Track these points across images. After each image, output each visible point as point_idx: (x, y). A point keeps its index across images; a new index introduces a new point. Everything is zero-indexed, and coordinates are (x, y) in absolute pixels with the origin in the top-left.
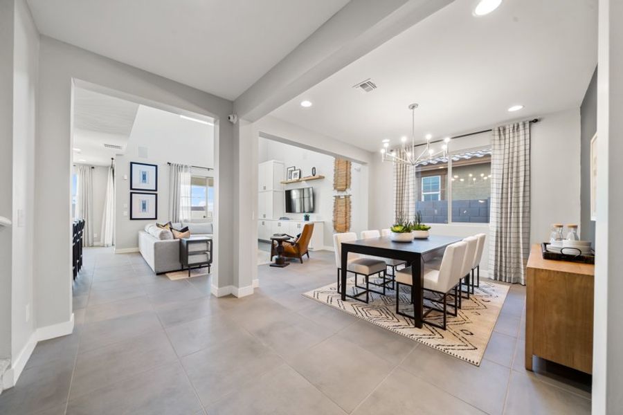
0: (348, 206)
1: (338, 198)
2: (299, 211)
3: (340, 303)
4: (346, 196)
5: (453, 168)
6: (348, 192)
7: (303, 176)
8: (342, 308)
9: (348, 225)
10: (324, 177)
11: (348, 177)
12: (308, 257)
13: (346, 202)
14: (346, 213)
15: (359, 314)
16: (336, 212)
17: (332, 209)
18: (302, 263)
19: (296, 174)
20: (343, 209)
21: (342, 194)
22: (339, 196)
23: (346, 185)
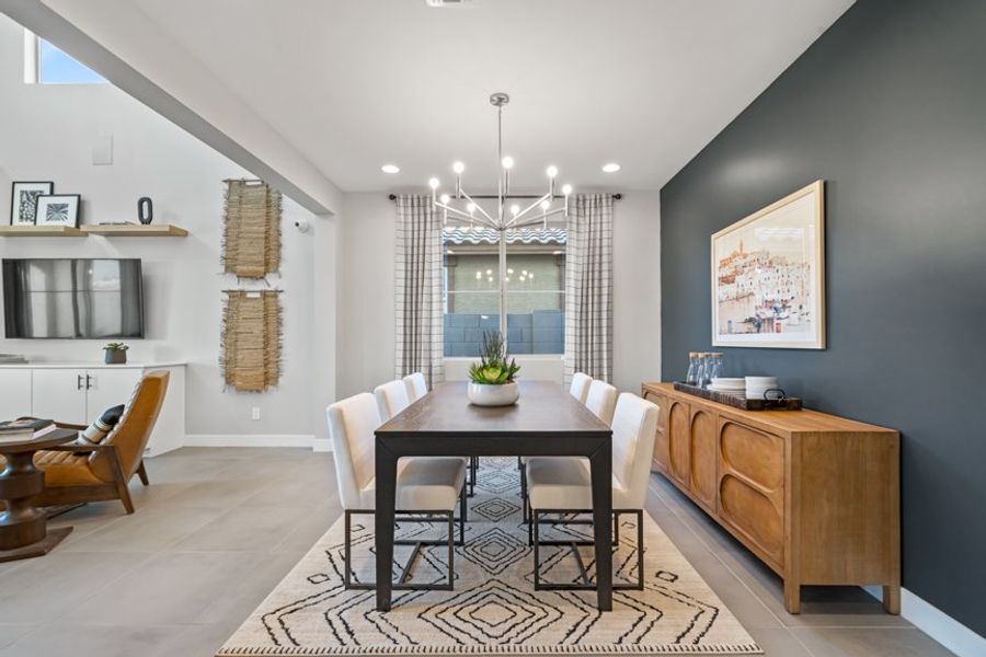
0: (271, 319)
1: (236, 296)
2: (72, 332)
3: (382, 624)
4: (264, 294)
5: (508, 256)
6: (273, 282)
7: (95, 218)
8: (403, 642)
9: (272, 371)
10: (185, 234)
11: (273, 245)
12: (145, 481)
13: (266, 309)
14: (266, 337)
15: (470, 643)
16: (230, 335)
17: (218, 326)
18: (130, 510)
19: (61, 208)
20: (258, 327)
21: (254, 288)
22: (243, 293)
23: (267, 263)
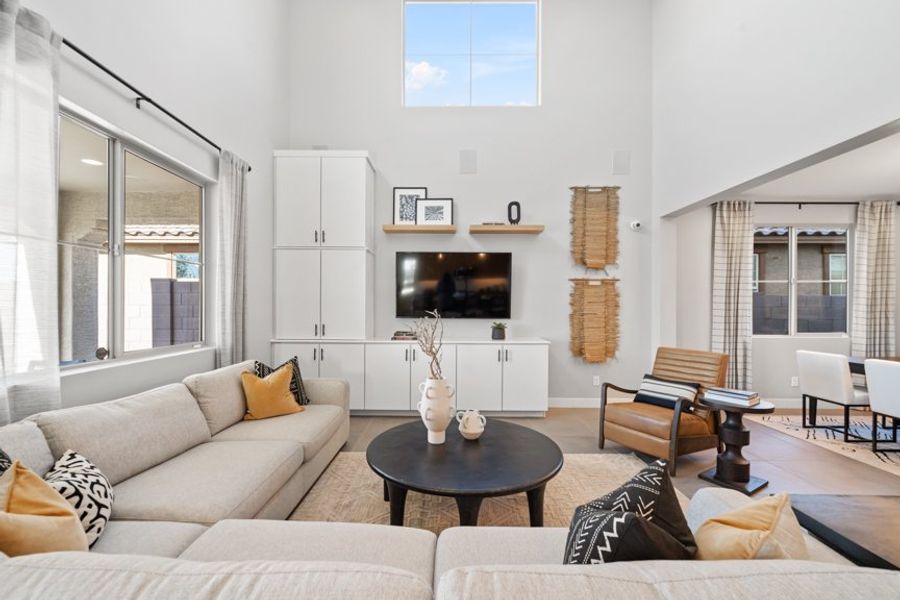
0: (611, 303)
1: (580, 285)
4: (603, 281)
6: (611, 272)
9: (611, 345)
13: (605, 295)
14: (606, 318)
16: (577, 316)
17: (566, 309)
19: (437, 210)
20: (600, 310)
21: (595, 277)
22: (587, 281)
23: (607, 257)
